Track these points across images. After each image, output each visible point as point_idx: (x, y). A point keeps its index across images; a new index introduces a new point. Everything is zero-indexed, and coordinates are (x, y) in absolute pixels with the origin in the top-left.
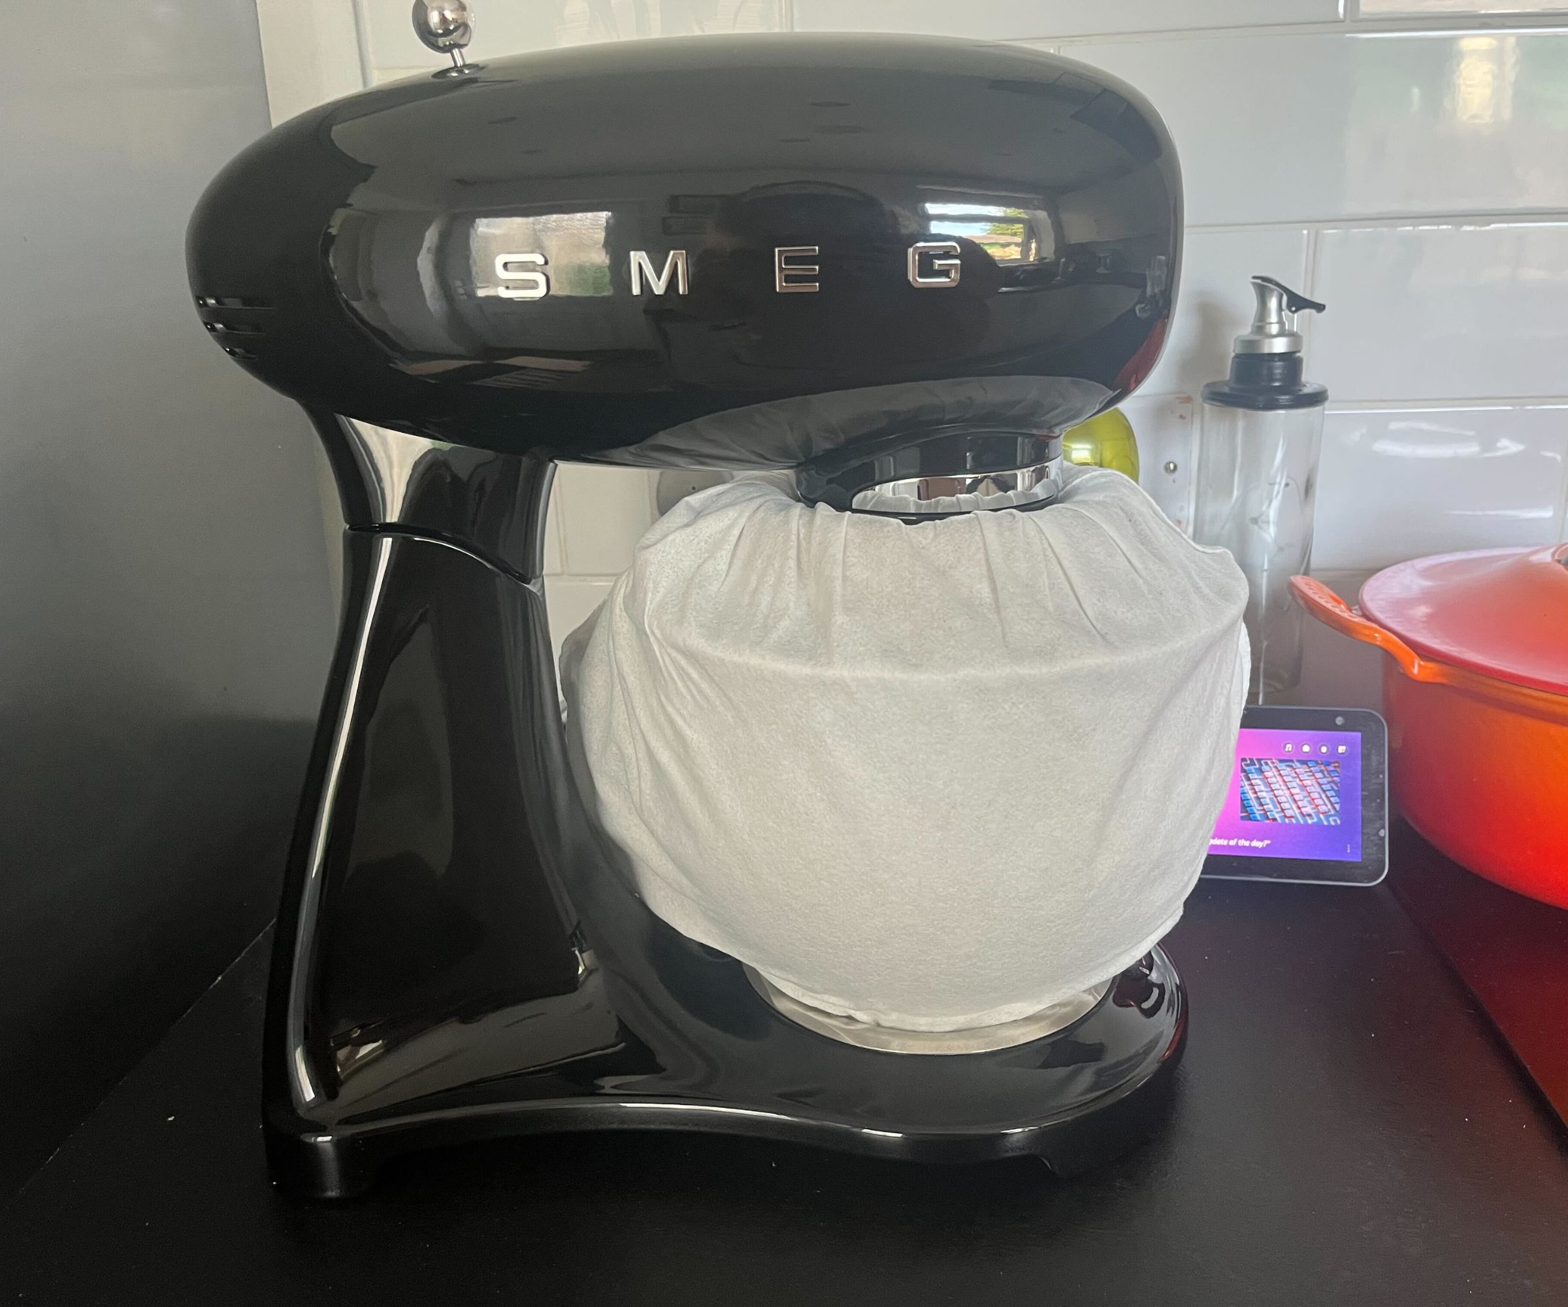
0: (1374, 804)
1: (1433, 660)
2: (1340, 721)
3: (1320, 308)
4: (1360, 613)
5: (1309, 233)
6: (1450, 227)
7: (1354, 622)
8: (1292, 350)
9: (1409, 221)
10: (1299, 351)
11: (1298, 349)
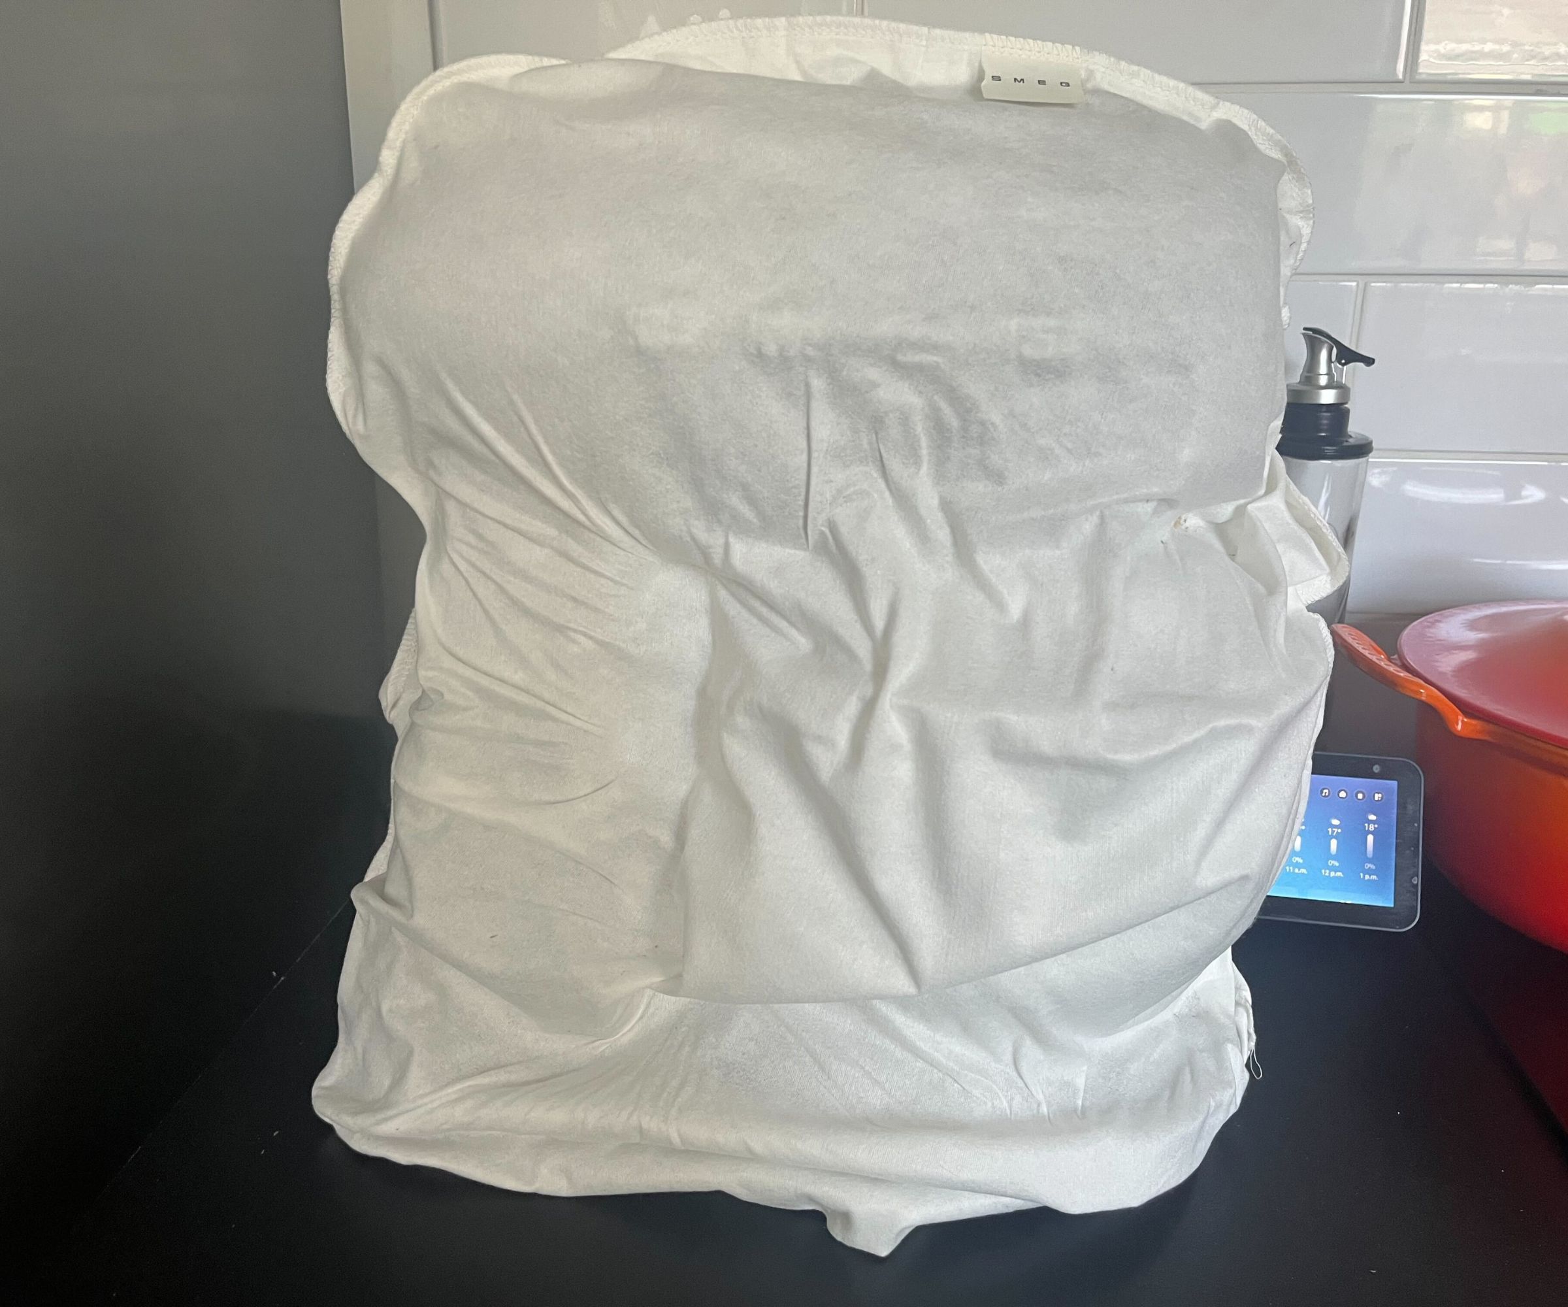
0: (1408, 852)
1: (1479, 718)
2: (1377, 769)
3: (1369, 361)
4: (1400, 664)
5: (1358, 285)
6: (1496, 285)
7: (1400, 677)
8: (1340, 402)
9: (1456, 278)
10: (1346, 403)
11: (1345, 401)
